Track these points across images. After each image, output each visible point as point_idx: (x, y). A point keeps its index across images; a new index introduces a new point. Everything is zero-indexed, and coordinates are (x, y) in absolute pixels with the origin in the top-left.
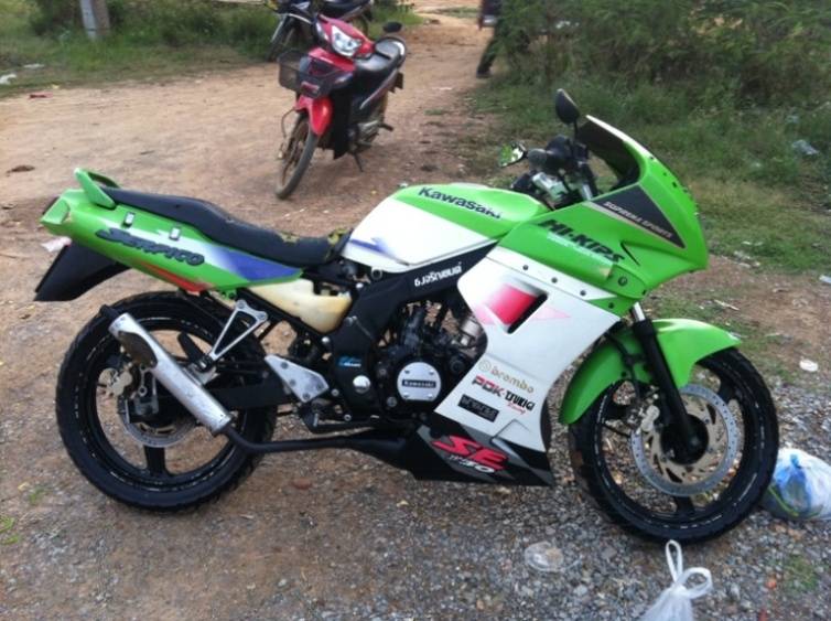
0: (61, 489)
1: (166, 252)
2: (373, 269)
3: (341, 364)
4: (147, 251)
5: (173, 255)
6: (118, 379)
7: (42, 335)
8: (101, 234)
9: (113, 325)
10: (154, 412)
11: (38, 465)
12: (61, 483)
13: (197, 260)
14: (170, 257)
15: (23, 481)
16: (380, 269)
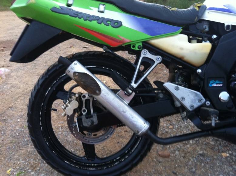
0: (32, 171)
1: (98, 20)
2: (226, 25)
3: (210, 85)
4: (85, 20)
5: (102, 22)
6: (68, 105)
7: (6, 90)
8: (54, 10)
9: (69, 68)
10: (95, 124)
11: (16, 157)
12: (32, 166)
13: (117, 24)
14: (100, 23)
15: (10, 167)
16: (230, 24)
